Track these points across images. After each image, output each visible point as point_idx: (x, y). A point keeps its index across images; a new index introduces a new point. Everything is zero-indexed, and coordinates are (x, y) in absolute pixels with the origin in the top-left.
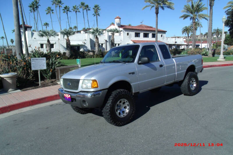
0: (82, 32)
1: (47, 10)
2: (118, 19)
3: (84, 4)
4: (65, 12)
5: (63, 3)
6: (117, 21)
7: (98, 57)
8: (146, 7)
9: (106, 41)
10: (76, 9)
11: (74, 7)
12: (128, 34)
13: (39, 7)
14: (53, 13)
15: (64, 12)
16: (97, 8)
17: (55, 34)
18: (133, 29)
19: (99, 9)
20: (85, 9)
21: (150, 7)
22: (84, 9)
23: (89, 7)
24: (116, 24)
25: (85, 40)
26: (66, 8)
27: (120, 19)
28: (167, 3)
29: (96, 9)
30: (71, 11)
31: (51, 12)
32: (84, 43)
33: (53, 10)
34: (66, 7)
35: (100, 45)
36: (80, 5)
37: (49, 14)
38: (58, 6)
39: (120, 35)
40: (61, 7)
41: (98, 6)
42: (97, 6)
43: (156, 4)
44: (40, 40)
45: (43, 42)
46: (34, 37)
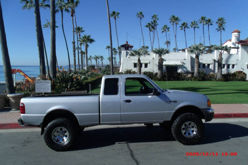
1: (163, 28)
3: (204, 18)
4: (183, 29)
5: (180, 20)
6: (235, 35)
7: (196, 81)
10: (194, 25)
11: (192, 23)
15: (181, 29)
17: (145, 53)
19: (224, 22)
20: (207, 23)
22: (204, 23)
23: (212, 21)
25: (185, 59)
26: (183, 24)
27: (239, 32)
29: (220, 22)
30: (189, 28)
31: (167, 30)
32: (183, 63)
33: (169, 28)
36: (200, 20)
37: (165, 32)
38: (175, 23)
39: (237, 53)
40: (177, 25)
41: (223, 18)
42: (221, 19)
44: (134, 60)
45: (136, 62)
46: (128, 56)
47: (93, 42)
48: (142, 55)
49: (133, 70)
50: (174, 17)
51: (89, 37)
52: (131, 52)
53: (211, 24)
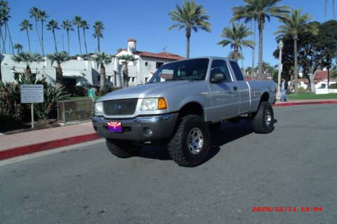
0: (79, 58)
1: (21, 24)
2: (133, 43)
3: (80, 18)
4: (51, 29)
6: (131, 44)
8: (174, 26)
9: (115, 72)
10: (67, 25)
11: (64, 22)
12: (146, 64)
13: (9, 18)
14: (31, 29)
15: (49, 29)
16: (99, 26)
17: (39, 59)
18: (153, 57)
19: (102, 27)
20: (82, 26)
21: (178, 27)
22: (80, 25)
23: (88, 24)
24: (129, 50)
25: (85, 70)
26: (51, 23)
27: (135, 42)
28: (202, 23)
29: (97, 27)
30: (59, 29)
31: (29, 28)
32: (83, 74)
33: (31, 25)
34: (53, 21)
35: (107, 77)
36: (73, 20)
37: (25, 30)
38: (40, 19)
39: (135, 64)
40: (44, 22)
41: (101, 23)
42: (99, 23)
43: (187, 24)
50: (36, 10)
53: (87, 28)
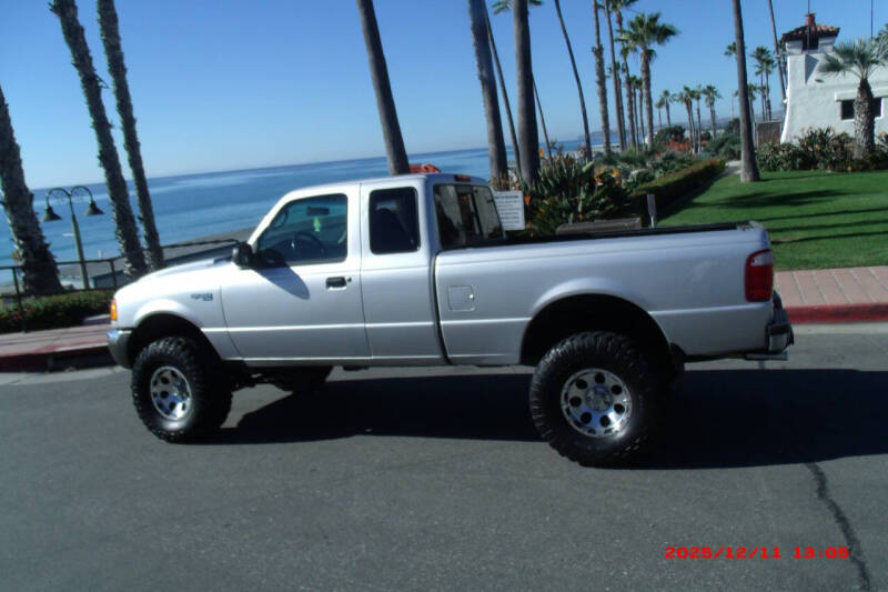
44: (841, 87)
45: (852, 93)
46: (815, 75)
47: (672, 38)
48: (876, 62)
49: (839, 131)
51: (654, 19)
52: (828, 58)
